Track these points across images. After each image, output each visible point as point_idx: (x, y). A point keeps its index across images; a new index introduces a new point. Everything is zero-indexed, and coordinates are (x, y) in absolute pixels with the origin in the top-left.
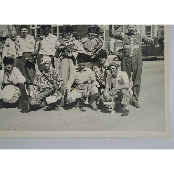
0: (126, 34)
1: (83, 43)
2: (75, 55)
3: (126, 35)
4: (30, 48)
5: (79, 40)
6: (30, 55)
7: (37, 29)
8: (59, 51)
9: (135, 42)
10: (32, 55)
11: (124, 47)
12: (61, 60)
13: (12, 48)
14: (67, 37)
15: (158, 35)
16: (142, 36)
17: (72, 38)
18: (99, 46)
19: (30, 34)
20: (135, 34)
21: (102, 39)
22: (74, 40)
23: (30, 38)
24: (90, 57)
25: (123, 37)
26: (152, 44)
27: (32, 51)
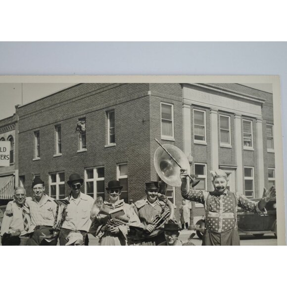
0: (211, 193)
1: (138, 209)
2: (125, 230)
3: (210, 196)
4: (47, 219)
5: (130, 204)
6: (47, 230)
7: (60, 185)
8: (96, 223)
9: (226, 207)
10: (52, 231)
11: (207, 215)
12: (101, 239)
13: (18, 219)
14: (111, 199)
15: (264, 195)
16: (238, 197)
17: (119, 201)
18: (165, 213)
19: (48, 195)
20: (225, 194)
21: (169, 202)
22: (122, 204)
23: (49, 200)
24: (150, 233)
25: (205, 199)
26: (254, 210)
27: (51, 223)
